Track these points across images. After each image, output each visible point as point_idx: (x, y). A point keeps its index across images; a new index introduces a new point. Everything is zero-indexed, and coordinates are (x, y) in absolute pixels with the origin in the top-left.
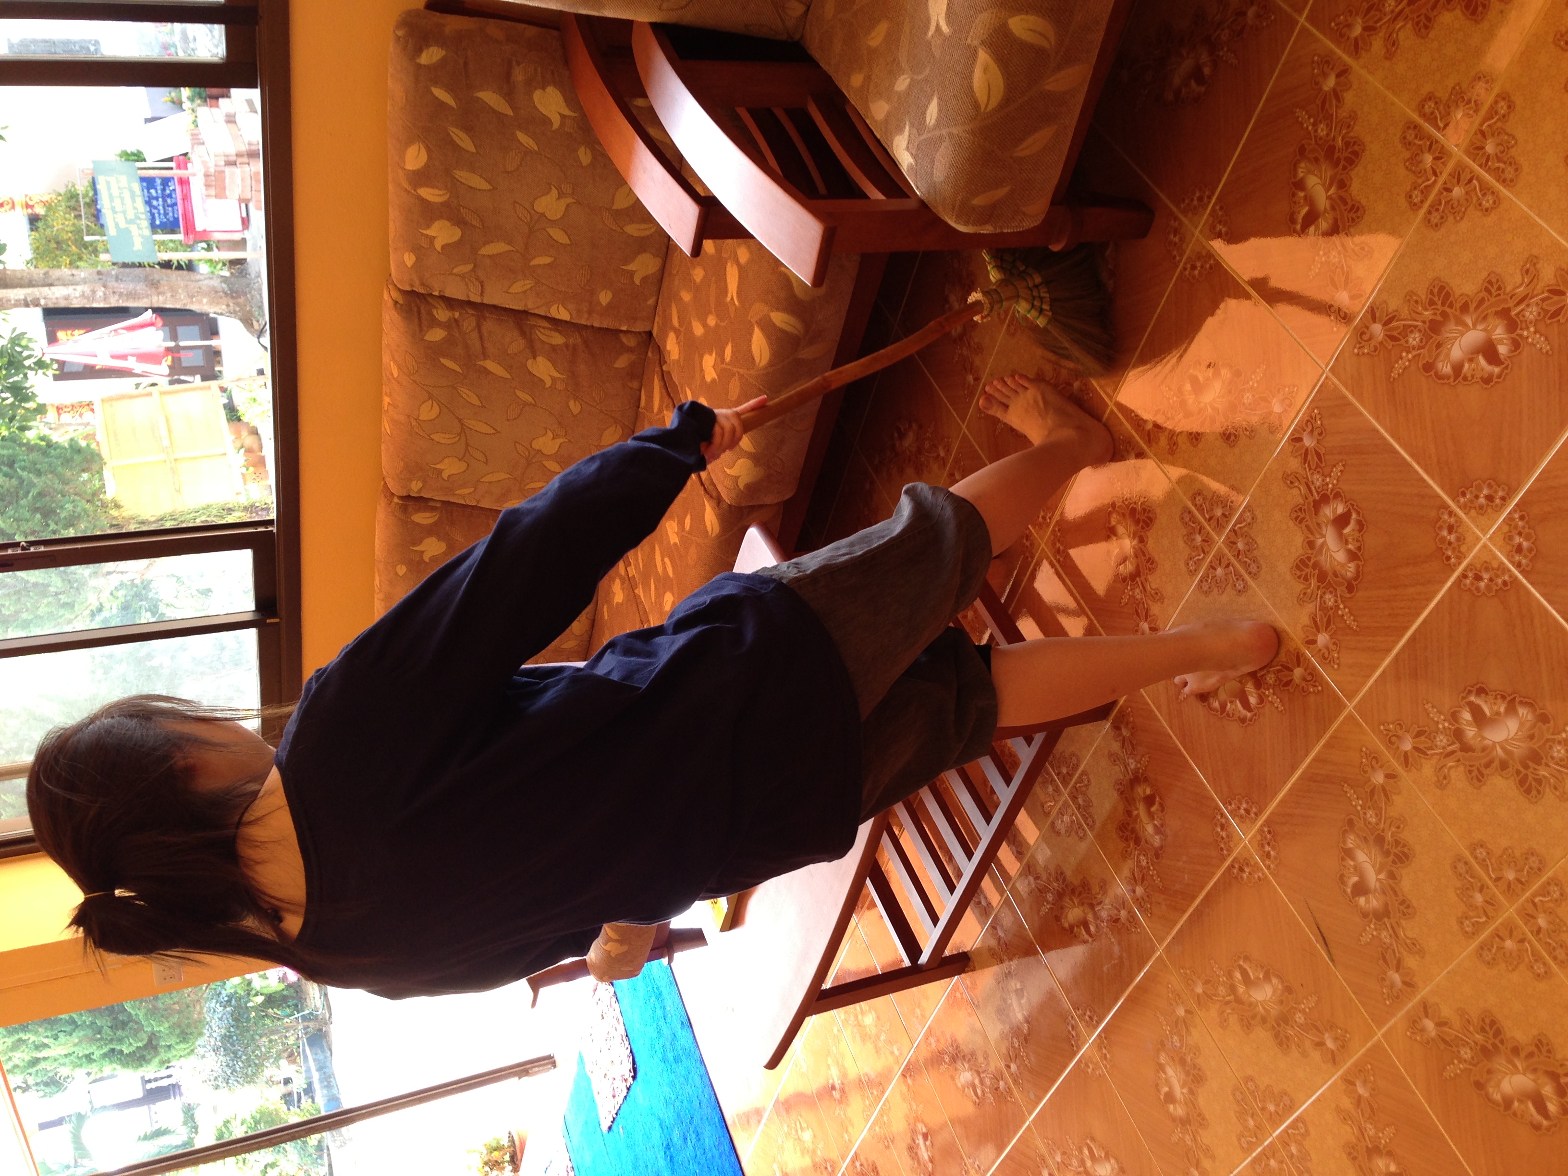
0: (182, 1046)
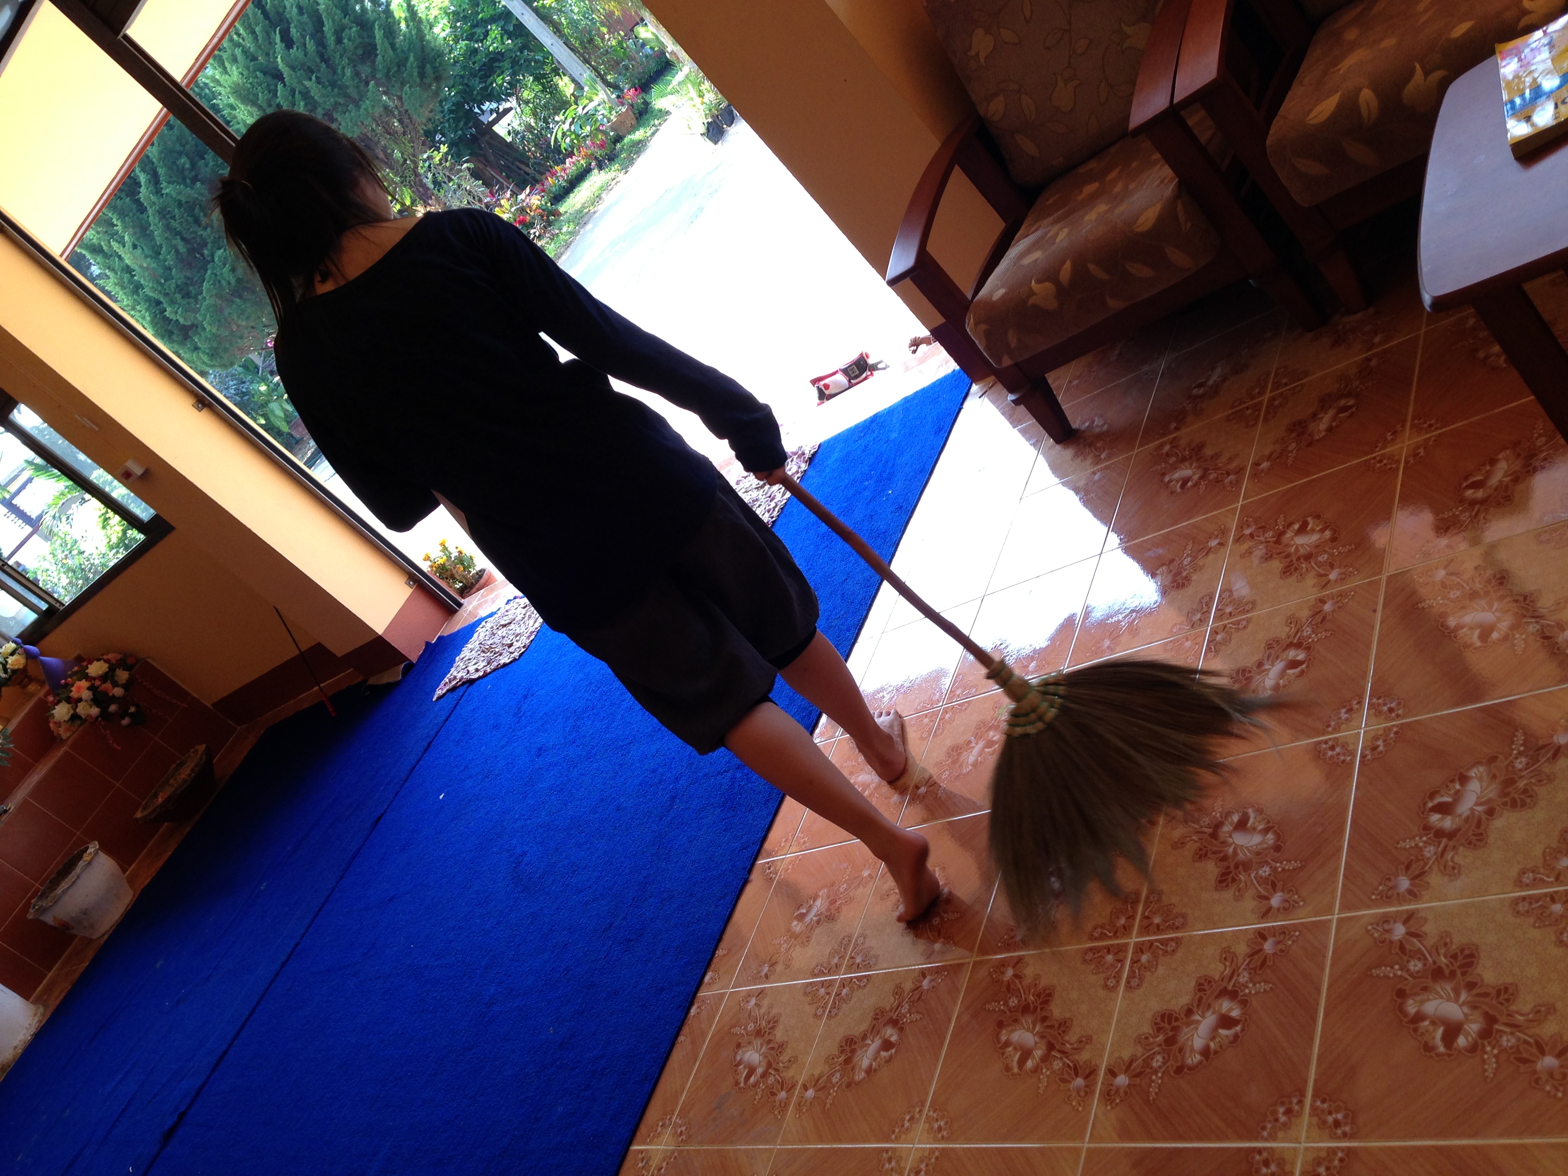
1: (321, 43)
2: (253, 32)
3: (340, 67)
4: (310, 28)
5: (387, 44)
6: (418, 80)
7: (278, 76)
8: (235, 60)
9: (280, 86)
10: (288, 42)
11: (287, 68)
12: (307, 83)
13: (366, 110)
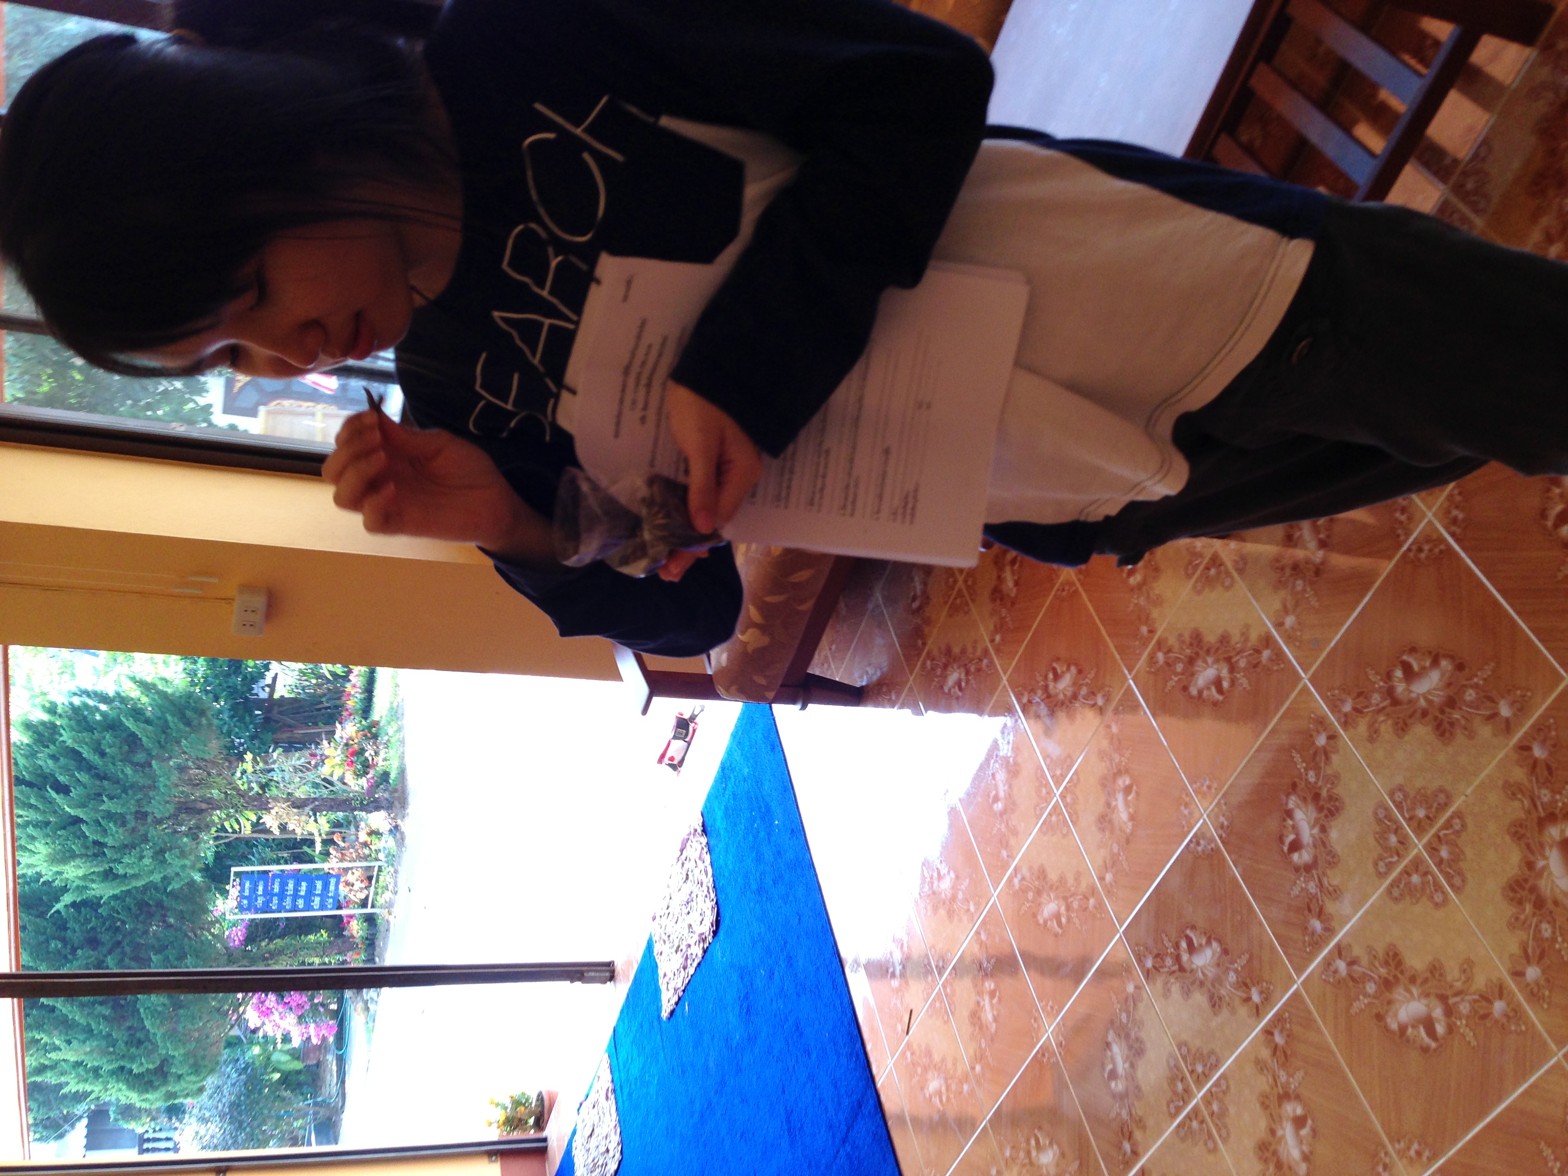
0: (193, 1078)
1: (89, 768)
2: (31, 806)
3: (119, 774)
4: (72, 764)
5: (142, 725)
6: (187, 729)
7: (77, 821)
8: (33, 838)
9: (84, 828)
10: (63, 789)
11: (79, 810)
12: (103, 807)
13: (165, 786)
